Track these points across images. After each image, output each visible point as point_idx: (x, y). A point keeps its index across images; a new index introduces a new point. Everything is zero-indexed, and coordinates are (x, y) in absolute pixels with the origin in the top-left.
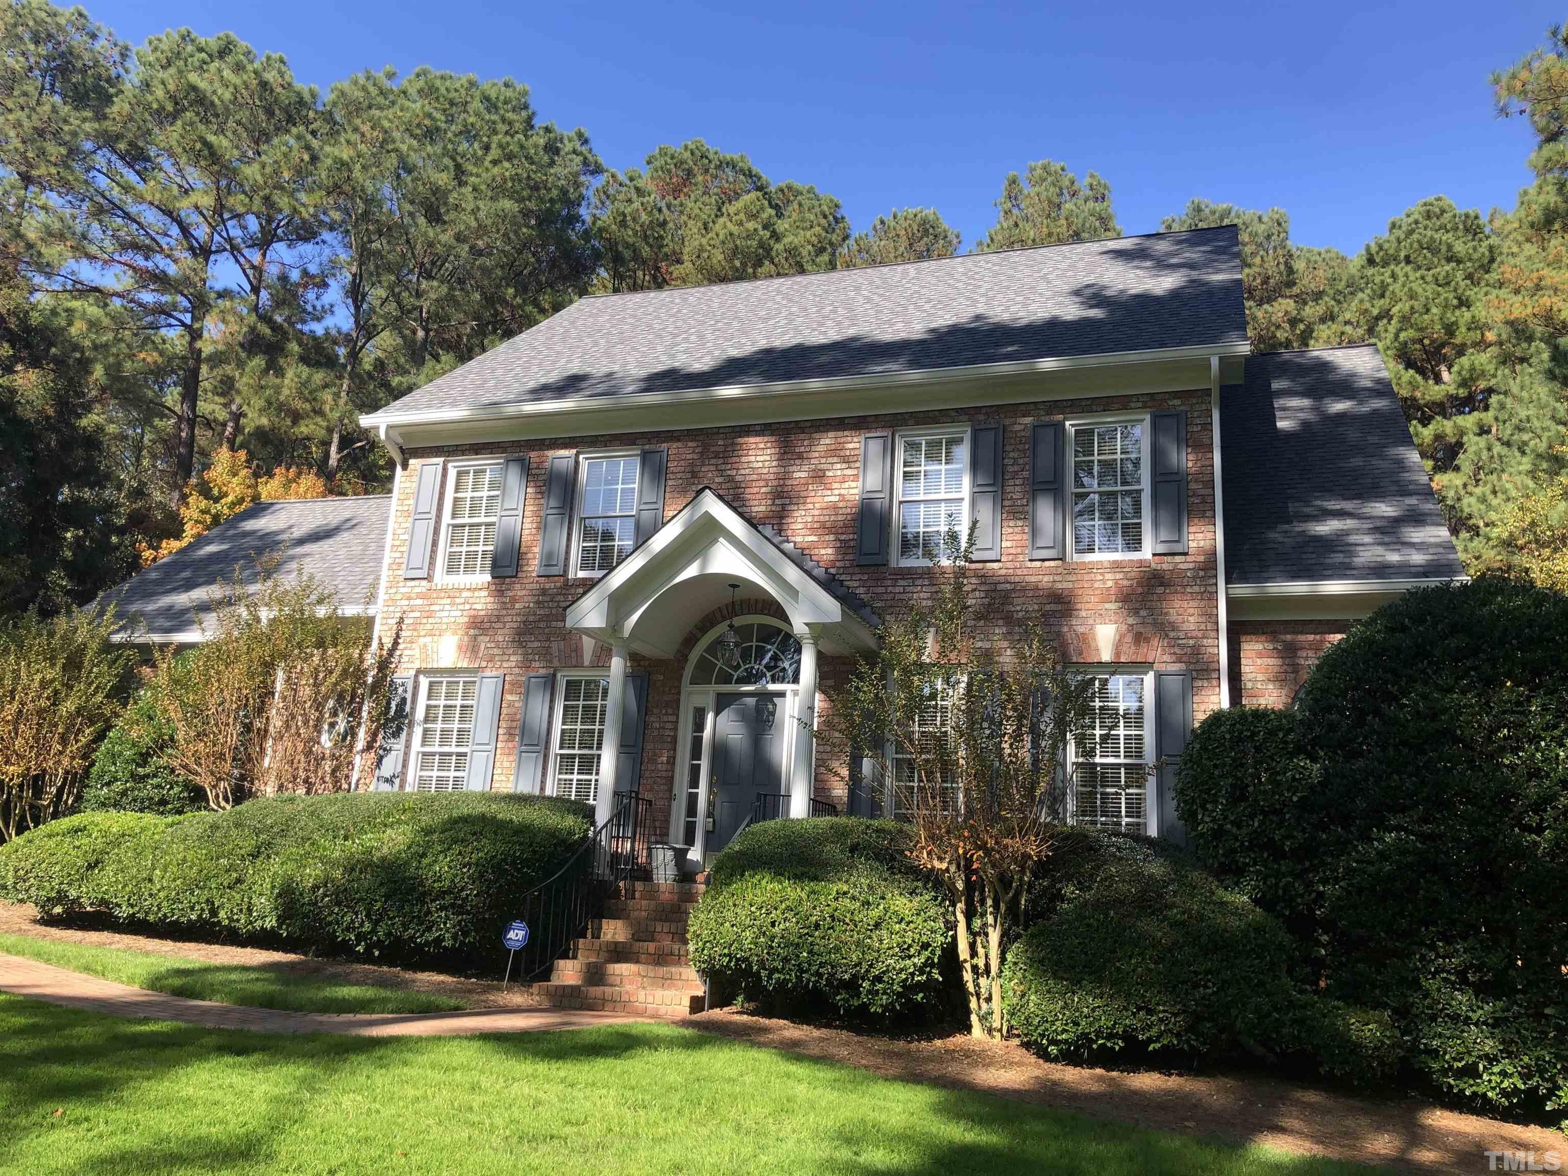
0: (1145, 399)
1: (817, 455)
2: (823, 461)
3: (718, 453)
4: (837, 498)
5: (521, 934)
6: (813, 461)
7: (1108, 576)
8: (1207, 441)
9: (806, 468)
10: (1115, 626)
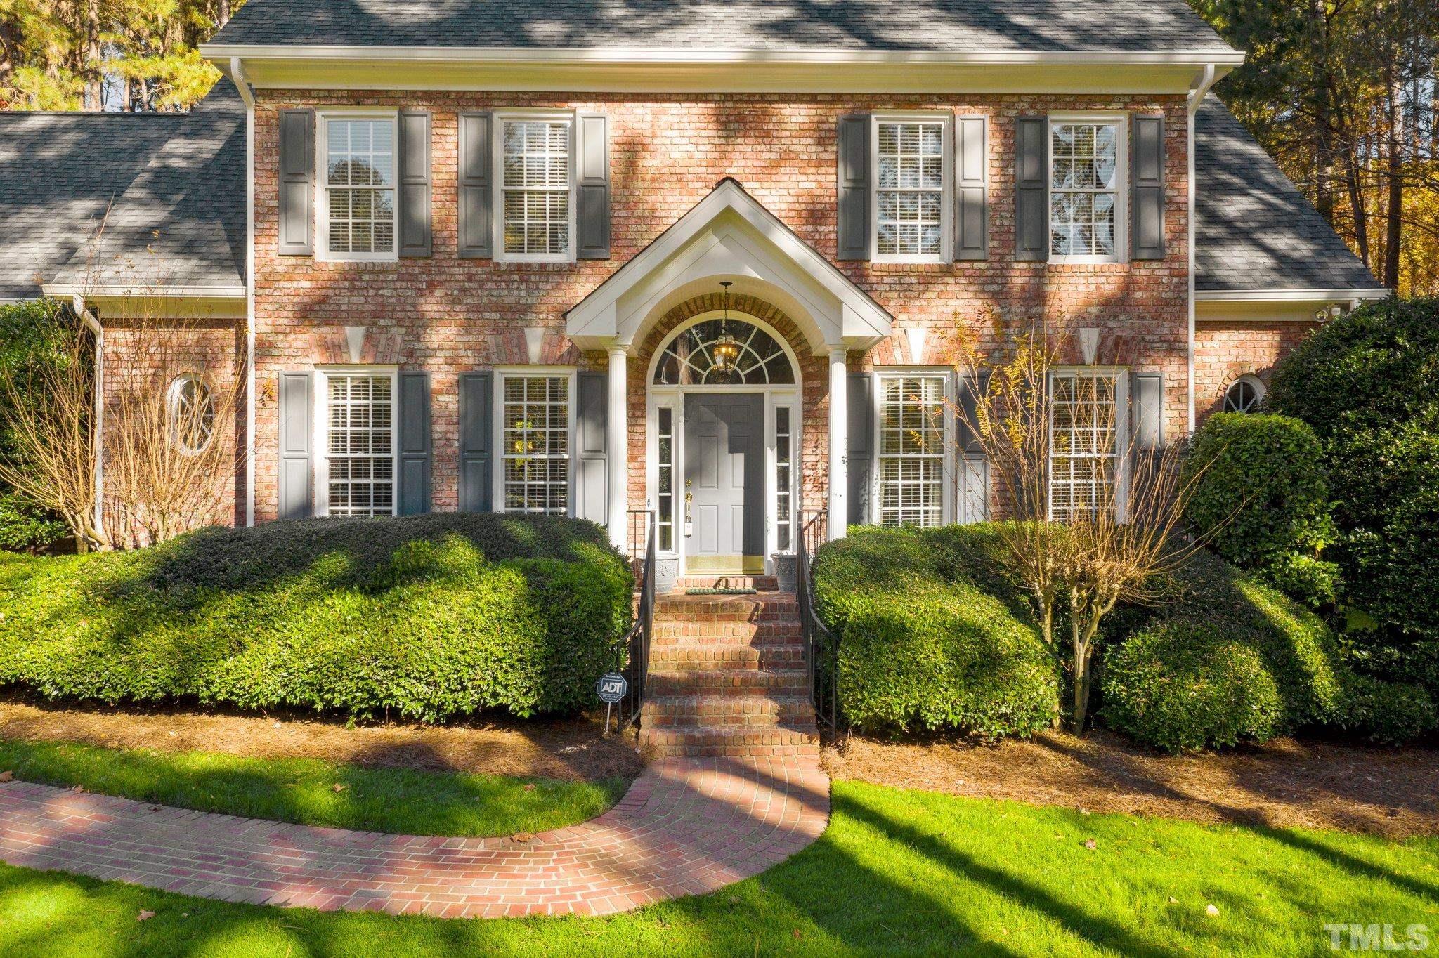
0: (1127, 100)
1: (787, 133)
2: (796, 141)
3: (672, 123)
4: (813, 185)
5: (618, 686)
6: (783, 141)
7: (1091, 280)
8: (1182, 149)
9: (775, 148)
10: (1097, 330)
